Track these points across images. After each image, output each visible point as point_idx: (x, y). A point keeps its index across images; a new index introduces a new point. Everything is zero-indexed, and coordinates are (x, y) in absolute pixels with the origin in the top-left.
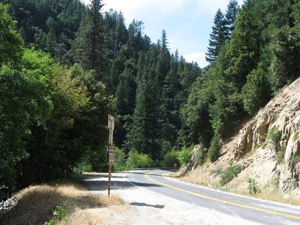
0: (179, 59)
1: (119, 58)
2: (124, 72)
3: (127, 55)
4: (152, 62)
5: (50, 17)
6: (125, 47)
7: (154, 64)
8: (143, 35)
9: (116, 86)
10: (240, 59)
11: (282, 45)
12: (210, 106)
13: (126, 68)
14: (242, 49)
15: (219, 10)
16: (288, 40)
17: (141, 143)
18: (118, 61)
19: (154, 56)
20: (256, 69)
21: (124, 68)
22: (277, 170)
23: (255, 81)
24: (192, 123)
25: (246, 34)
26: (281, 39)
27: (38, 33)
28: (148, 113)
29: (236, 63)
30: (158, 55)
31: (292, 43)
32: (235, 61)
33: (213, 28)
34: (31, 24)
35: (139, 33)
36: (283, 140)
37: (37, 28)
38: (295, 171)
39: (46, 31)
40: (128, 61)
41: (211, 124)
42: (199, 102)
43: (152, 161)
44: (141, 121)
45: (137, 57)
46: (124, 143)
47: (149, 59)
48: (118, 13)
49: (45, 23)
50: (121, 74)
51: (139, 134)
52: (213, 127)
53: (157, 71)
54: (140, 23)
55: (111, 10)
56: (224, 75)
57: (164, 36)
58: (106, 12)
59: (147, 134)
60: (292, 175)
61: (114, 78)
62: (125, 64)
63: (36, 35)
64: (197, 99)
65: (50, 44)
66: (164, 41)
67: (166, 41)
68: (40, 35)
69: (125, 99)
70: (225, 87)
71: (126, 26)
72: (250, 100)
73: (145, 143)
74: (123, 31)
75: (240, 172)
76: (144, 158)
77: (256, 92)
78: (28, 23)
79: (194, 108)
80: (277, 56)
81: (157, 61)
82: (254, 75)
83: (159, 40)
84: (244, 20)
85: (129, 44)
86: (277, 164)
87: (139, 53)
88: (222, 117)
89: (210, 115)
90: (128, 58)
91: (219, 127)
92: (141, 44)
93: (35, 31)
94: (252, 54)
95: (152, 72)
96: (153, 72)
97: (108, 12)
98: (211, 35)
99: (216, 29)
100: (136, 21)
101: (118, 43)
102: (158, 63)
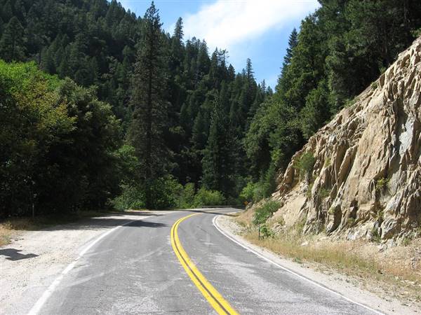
0: (266, 90)
1: (199, 89)
2: (205, 103)
3: (209, 85)
4: (235, 93)
5: (126, 46)
6: (207, 77)
7: (237, 95)
8: (227, 65)
9: (194, 118)
10: (302, 78)
11: (339, 56)
12: (271, 135)
13: (207, 99)
14: (305, 68)
15: (295, 30)
16: (347, 50)
17: (213, 179)
18: (199, 92)
19: (239, 87)
20: (316, 88)
21: (204, 99)
22: (307, 207)
23: (314, 103)
24: (252, 155)
25: (310, 49)
26: (339, 49)
27: (113, 63)
28: (220, 146)
29: (297, 84)
30: (242, 86)
31: (351, 53)
32: (296, 81)
33: (288, 50)
34: (106, 54)
35: (223, 63)
36: (316, 169)
37: (112, 58)
38: (321, 209)
39: (120, 60)
40: (210, 92)
41: (270, 155)
42: (260, 131)
43: (224, 198)
44: (212, 155)
45: (219, 88)
46: (200, 180)
47: (232, 90)
48: (201, 41)
49: (121, 52)
50: (201, 106)
51: (210, 169)
52: (273, 159)
53: (240, 102)
54: (224, 51)
55: (194, 38)
56: (284, 98)
57: (249, 65)
58: (188, 41)
59: (219, 169)
60: (317, 214)
61: (193, 110)
62: (206, 95)
63: (110, 65)
64: (259, 127)
65: (125, 75)
66: (249, 70)
67: (252, 71)
68: (115, 65)
69: (204, 133)
70: (286, 112)
71: (209, 55)
72: (308, 126)
73: (217, 179)
74: (206, 60)
75: (276, 211)
76: (215, 195)
77: (316, 116)
78: (102, 53)
79: (255, 137)
80: (334, 69)
81: (240, 92)
82: (313, 96)
83: (244, 70)
84: (308, 33)
85: (211, 74)
86: (307, 201)
87: (221, 84)
88: (282, 147)
89: (270, 145)
90: (210, 89)
91: (278, 158)
92: (224, 73)
93: (110, 61)
94: (315, 73)
95: (235, 103)
96: (237, 104)
97: (191, 40)
98: (285, 58)
99: (291, 51)
100: (218, 50)
101: (199, 74)
102: (242, 94)
